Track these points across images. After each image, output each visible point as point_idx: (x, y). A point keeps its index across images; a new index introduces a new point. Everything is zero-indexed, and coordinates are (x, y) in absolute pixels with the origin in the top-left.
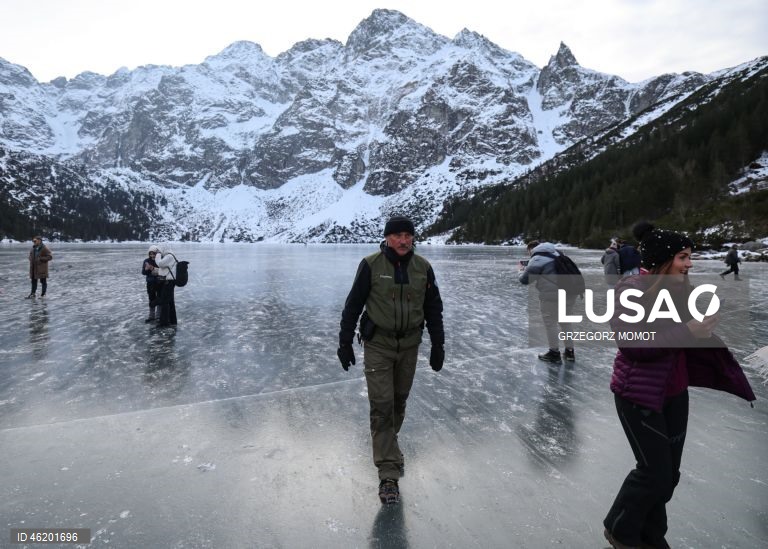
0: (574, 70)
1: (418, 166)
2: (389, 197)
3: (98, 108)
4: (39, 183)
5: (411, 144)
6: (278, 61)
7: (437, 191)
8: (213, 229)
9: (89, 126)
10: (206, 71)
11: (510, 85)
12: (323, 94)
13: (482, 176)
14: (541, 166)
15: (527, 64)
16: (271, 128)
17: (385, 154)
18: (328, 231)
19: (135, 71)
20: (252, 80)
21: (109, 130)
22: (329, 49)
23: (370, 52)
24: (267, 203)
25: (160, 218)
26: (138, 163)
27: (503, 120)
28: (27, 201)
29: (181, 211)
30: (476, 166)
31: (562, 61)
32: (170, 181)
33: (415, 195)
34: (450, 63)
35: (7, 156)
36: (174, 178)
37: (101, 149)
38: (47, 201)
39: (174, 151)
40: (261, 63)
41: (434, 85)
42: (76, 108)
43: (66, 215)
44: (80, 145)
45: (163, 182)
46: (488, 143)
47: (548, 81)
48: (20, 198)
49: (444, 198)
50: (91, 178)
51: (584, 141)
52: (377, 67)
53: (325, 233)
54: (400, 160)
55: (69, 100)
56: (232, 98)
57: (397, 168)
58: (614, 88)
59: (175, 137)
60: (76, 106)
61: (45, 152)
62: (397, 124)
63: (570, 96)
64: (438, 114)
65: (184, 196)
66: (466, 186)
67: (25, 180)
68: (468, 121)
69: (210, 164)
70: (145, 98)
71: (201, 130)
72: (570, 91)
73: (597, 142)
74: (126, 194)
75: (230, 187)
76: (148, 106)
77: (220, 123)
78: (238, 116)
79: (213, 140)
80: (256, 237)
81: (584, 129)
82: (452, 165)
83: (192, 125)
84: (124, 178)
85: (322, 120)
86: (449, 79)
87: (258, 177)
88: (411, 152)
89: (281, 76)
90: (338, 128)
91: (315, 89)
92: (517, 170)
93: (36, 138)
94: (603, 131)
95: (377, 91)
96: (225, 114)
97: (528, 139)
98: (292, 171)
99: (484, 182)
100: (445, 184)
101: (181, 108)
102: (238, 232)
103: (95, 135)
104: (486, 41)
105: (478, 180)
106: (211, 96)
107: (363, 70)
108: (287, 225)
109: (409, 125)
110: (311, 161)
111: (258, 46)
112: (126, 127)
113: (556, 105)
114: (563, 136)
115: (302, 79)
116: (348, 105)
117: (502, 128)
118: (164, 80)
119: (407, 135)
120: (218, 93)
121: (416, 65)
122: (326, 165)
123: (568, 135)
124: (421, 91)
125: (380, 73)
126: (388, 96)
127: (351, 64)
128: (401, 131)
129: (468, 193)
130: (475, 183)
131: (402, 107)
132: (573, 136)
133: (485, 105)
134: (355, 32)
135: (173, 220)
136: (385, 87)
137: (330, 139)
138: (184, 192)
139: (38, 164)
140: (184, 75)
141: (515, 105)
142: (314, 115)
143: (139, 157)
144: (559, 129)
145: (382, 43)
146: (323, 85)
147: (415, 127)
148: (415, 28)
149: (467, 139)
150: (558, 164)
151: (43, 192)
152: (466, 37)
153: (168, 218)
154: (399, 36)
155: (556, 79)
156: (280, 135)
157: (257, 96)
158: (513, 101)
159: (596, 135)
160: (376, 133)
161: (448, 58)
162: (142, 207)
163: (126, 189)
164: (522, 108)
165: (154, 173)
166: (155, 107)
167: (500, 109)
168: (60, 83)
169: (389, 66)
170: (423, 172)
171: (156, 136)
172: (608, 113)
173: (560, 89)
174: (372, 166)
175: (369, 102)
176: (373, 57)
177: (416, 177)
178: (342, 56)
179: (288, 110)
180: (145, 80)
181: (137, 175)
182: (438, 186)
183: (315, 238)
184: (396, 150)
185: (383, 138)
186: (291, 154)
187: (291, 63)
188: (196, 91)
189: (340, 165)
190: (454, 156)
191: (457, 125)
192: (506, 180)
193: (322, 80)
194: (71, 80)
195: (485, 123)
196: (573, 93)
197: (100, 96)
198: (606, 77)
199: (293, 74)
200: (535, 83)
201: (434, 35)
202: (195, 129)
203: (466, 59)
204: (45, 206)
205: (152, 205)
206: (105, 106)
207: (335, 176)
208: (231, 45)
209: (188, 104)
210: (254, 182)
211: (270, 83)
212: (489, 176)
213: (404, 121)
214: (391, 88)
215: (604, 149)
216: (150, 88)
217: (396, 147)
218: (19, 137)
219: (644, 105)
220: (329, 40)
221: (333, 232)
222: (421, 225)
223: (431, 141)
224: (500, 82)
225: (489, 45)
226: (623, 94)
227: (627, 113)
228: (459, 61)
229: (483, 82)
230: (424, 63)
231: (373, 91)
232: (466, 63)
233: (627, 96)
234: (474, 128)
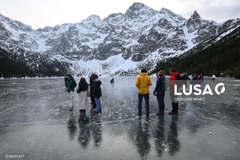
0: (199, 19)
1: (148, 52)
2: (139, 62)
3: (51, 37)
4: (35, 60)
5: (146, 45)
6: (104, 21)
7: (155, 60)
8: (86, 73)
9: (49, 43)
10: (82, 25)
11: (178, 25)
12: (118, 30)
13: (169, 55)
14: (189, 51)
15: (183, 18)
16: (102, 41)
17: (138, 48)
18: (121, 73)
19: (61, 26)
20: (96, 27)
21: (54, 44)
22: (120, 16)
23: (133, 17)
24: (102, 64)
25: (70, 70)
26: (63, 53)
27: (175, 37)
28: (32, 65)
29: (76, 68)
30: (167, 52)
31: (195, 17)
32: (73, 59)
33: (147, 61)
34: (158, 19)
35: (26, 52)
36: (74, 58)
37: (52, 49)
38: (37, 65)
39: (74, 49)
40: (99, 21)
41: (153, 26)
42: (45, 37)
43: (43, 69)
44: (46, 49)
45: (71, 59)
46: (171, 44)
47: (190, 24)
48: (30, 65)
49: (157, 62)
50: (50, 58)
51: (203, 42)
52: (135, 21)
53: (120, 73)
54: (143, 50)
55: (42, 35)
56: (91, 33)
57: (142, 53)
59: (74, 45)
60: (44, 37)
61: (36, 51)
62: (142, 39)
63: (197, 28)
64: (155, 35)
65: (77, 63)
66: (164, 58)
67: (31, 59)
68: (164, 37)
69: (84, 53)
70: (65, 34)
71: (82, 43)
72: (197, 26)
73: (208, 42)
74: (60, 63)
75: (91, 60)
76: (66, 36)
77: (87, 40)
78: (92, 38)
79: (85, 46)
80: (99, 75)
81: (202, 39)
82: (159, 51)
83: (79, 41)
84: (59, 58)
85: (118, 39)
86: (158, 24)
87: (99, 57)
88: (146, 48)
89: (105, 25)
90: (123, 41)
91: (116, 29)
92: (180, 53)
93: (33, 47)
94: (209, 39)
95: (135, 29)
96: (89, 38)
97: (184, 42)
98: (109, 55)
99: (169, 57)
100: (157, 58)
101: (75, 36)
103: (50, 45)
104: (170, 11)
105: (167, 56)
106: (84, 32)
107: (130, 22)
108: (108, 71)
109: (146, 39)
110: (115, 51)
111: (98, 16)
112: (59, 43)
113: (193, 31)
114: (195, 41)
115: (112, 26)
116: (126, 34)
117: (175, 39)
118: (70, 28)
119: (145, 42)
120: (86, 31)
121: (147, 20)
122: (120, 52)
123: (197, 41)
124: (149, 28)
125: (136, 23)
126: (138, 31)
127: (127, 21)
128: (143, 41)
129: (164, 60)
130: (167, 57)
131: (143, 34)
132: (198, 41)
133: (170, 32)
134: (128, 10)
136: (137, 28)
137: (121, 44)
138: (77, 62)
139: (34, 55)
140: (76, 26)
141: (179, 32)
142: (115, 37)
143: (63, 52)
144: (194, 39)
145: (136, 14)
146: (118, 27)
147: (147, 40)
148: (147, 8)
149: (164, 43)
150: (194, 50)
151: (36, 63)
152: (163, 11)
153: (73, 70)
154: (142, 11)
155: (193, 23)
156: (105, 44)
157: (98, 32)
158: (179, 31)
159: (207, 40)
160: (135, 42)
161: (158, 17)
162: (65, 67)
163: (60, 61)
164: (182, 32)
165: (68, 56)
166: (68, 36)
167: (175, 33)
168: (40, 30)
169: (139, 21)
170: (150, 54)
171: (68, 45)
172: (210, 33)
173: (194, 26)
174: (134, 52)
175: (133, 33)
176: (133, 18)
177: (148, 55)
178: (124, 18)
179: (107, 36)
180: (64, 28)
181: (63, 57)
182: (155, 58)
183: (117, 75)
185: (137, 44)
186: (109, 49)
187: (108, 21)
188: (80, 31)
189: (124, 52)
190: (160, 49)
191: (160, 39)
192: (176, 56)
193: (118, 26)
194: (43, 29)
195: (170, 38)
196: (199, 27)
197: (51, 34)
198: (210, 21)
199: (109, 25)
200: (186, 24)
201: (153, 10)
202: (80, 42)
203: (163, 17)
204: (37, 67)
205: (68, 66)
206: (53, 37)
207: (122, 56)
208: (90, 16)
209: (77, 35)
210: (98, 58)
211: (102, 28)
212: (171, 55)
213: (144, 38)
214: (139, 28)
215: (210, 45)
216: (66, 31)
217: (141, 46)
218: (29, 47)
219: (223, 30)
220: (120, 13)
221: (122, 73)
222: (149, 70)
223: (152, 44)
224: (174, 24)
225: (171, 13)
226: (215, 27)
227: (217, 33)
228: (161, 18)
229: (169, 25)
230: (150, 20)
231: (134, 29)
232: (163, 19)
233: (217, 27)
234: (166, 40)
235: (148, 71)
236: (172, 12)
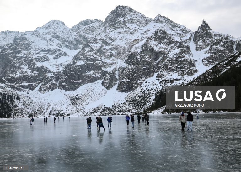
0: (210, 32)
1: (142, 78)
2: (129, 93)
5: (138, 68)
6: (72, 30)
7: (152, 89)
8: (44, 111)
10: (37, 34)
11: (181, 40)
12: (95, 45)
13: (172, 81)
14: (200, 76)
15: (188, 30)
16: (70, 61)
17: (126, 72)
18: (101, 110)
20: (60, 39)
22: (97, 24)
23: (116, 26)
24: (70, 97)
25: (17, 106)
26: (3, 79)
27: (179, 56)
29: (27, 103)
30: (169, 77)
31: (204, 28)
32: (21, 88)
33: (141, 91)
34: (153, 31)
36: (23, 86)
39: (22, 73)
40: (64, 31)
41: (147, 41)
45: (17, 89)
46: (173, 67)
47: (198, 38)
49: (155, 92)
51: (219, 64)
52: (120, 33)
54: (134, 75)
56: (51, 47)
57: (132, 79)
58: (228, 40)
59: (22, 66)
62: (131, 58)
63: (208, 44)
64: (150, 53)
65: (28, 95)
66: (165, 87)
68: (164, 56)
69: (41, 79)
70: (6, 47)
71: (36, 62)
72: (208, 42)
75: (51, 90)
76: (8, 51)
77: (45, 59)
78: (54, 56)
79: (42, 67)
80: (66, 114)
81: (215, 59)
82: (157, 77)
83: (32, 60)
85: (96, 57)
86: (154, 37)
87: (65, 85)
88: (138, 71)
89: (74, 37)
90: (103, 61)
91: (91, 43)
92: (188, 78)
94: (227, 59)
95: (120, 44)
96: (48, 55)
97: (191, 64)
98: (82, 82)
99: (173, 84)
100: (155, 86)
101: (25, 52)
102: (57, 112)
104: (169, 20)
105: (170, 83)
106: (40, 46)
107: (113, 34)
108: (81, 108)
109: (137, 59)
110: (90, 77)
111: (63, 23)
113: (202, 48)
114: (207, 62)
115: (84, 38)
116: (107, 50)
117: (180, 59)
118: (16, 38)
119: (136, 63)
120: (44, 45)
121: (138, 31)
122: (98, 78)
123: (209, 62)
124: (141, 43)
125: (121, 35)
126: (126, 46)
127: (108, 31)
128: (133, 62)
130: (169, 85)
131: (132, 51)
132: (212, 62)
133: (171, 49)
134: (108, 16)
135: (23, 107)
136: (124, 42)
137: (100, 66)
138: (28, 93)
140: (26, 36)
141: (184, 49)
142: (91, 55)
143: (4, 76)
144: (205, 59)
145: (121, 22)
147: (139, 60)
148: (136, 15)
149: (164, 65)
150: (209, 75)
152: (160, 19)
153: (20, 106)
154: (130, 18)
155: (201, 37)
156: (75, 65)
157: (63, 46)
158: (183, 47)
159: (224, 61)
160: (121, 63)
161: (152, 28)
162: (7, 101)
164: (187, 50)
165: (12, 84)
166: (12, 51)
167: (178, 51)
169: (125, 32)
170: (144, 80)
171: (12, 66)
172: (226, 51)
173: (204, 41)
174: (120, 78)
175: (117, 49)
176: (118, 28)
177: (141, 83)
178: (103, 28)
179: (79, 53)
181: (3, 85)
182: (152, 87)
183: (95, 113)
184: (131, 71)
185: (124, 65)
186: (81, 74)
187: (79, 31)
188: (33, 44)
189: (105, 79)
190: (158, 73)
191: (159, 58)
192: (183, 83)
193: (94, 39)
195: (172, 57)
196: (210, 43)
198: (224, 35)
199: (80, 36)
200: (192, 39)
201: (145, 18)
202: (34, 62)
203: (161, 28)
205: (12, 100)
207: (103, 84)
208: (49, 22)
209: (29, 50)
210: (63, 87)
211: (69, 40)
212: (175, 82)
213: (134, 57)
214: (127, 42)
215: (229, 67)
216: (10, 42)
217: (131, 69)
220: (96, 20)
221: (104, 110)
222: (145, 106)
223: (147, 66)
224: (176, 39)
225: (170, 22)
226: (232, 43)
227: (235, 51)
228: (158, 29)
229: (169, 39)
230: (141, 31)
231: (118, 43)
232: (161, 30)
233: (234, 43)
234: (167, 60)
235: (143, 106)
236: (173, 21)
